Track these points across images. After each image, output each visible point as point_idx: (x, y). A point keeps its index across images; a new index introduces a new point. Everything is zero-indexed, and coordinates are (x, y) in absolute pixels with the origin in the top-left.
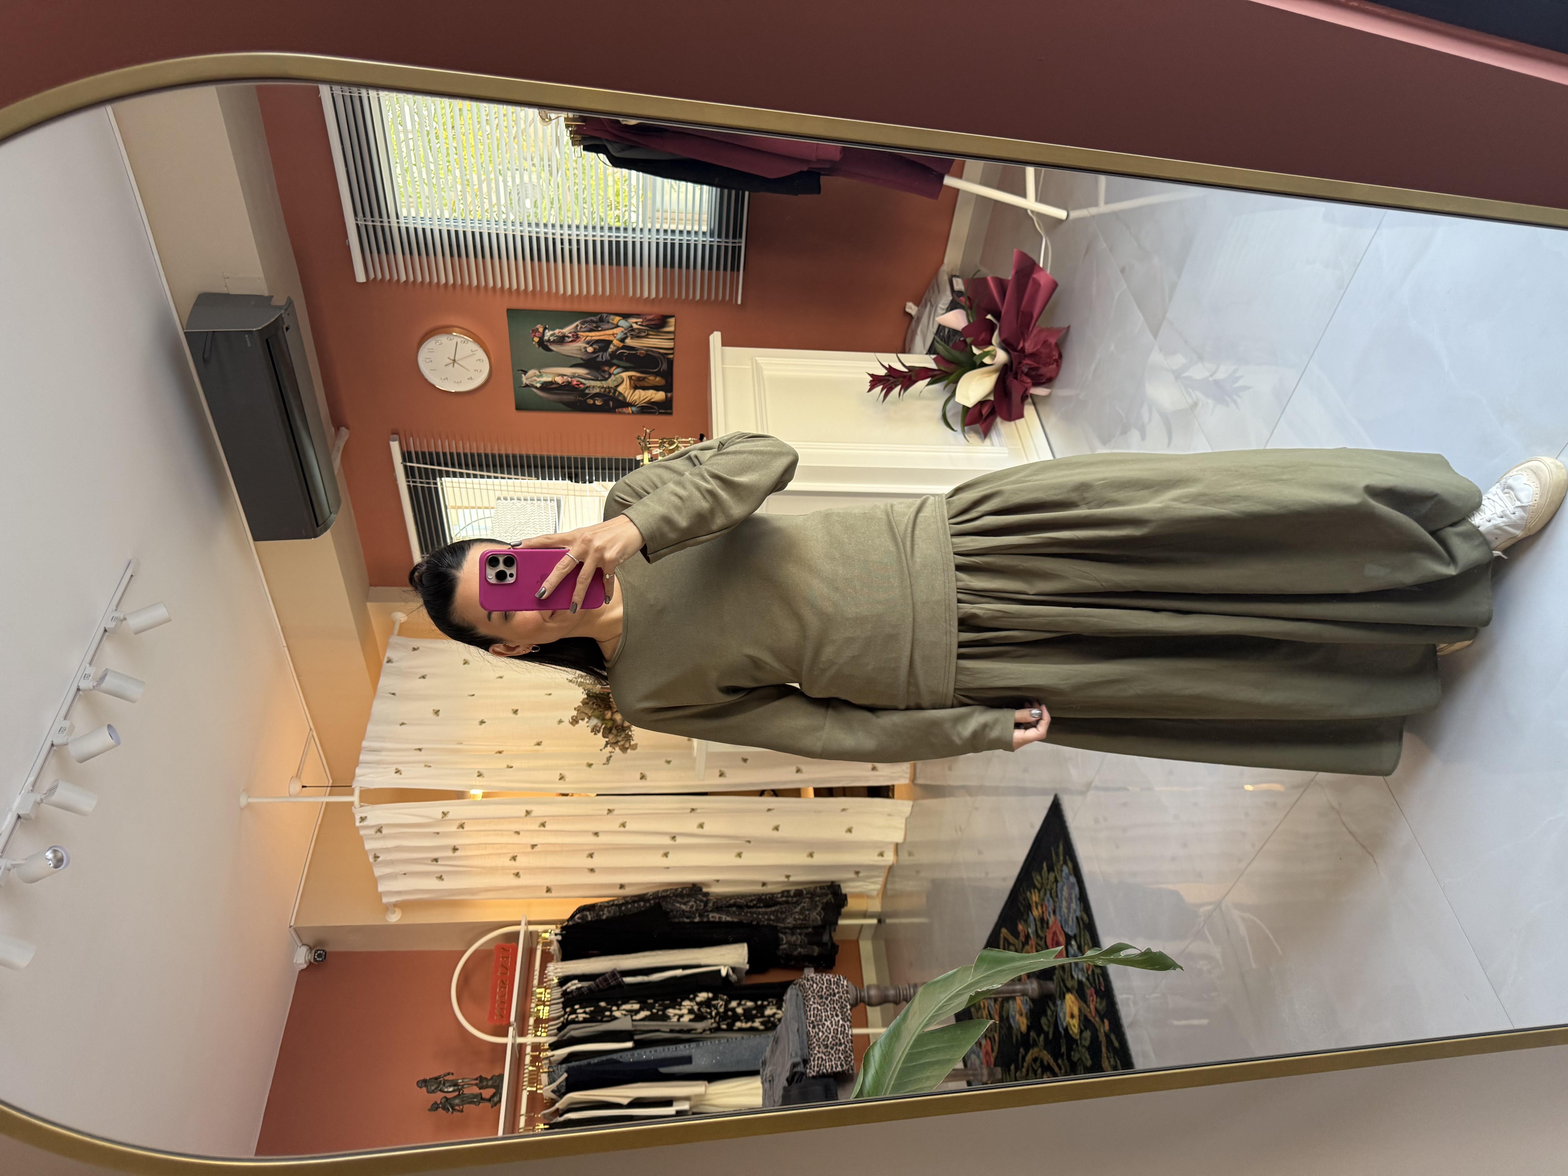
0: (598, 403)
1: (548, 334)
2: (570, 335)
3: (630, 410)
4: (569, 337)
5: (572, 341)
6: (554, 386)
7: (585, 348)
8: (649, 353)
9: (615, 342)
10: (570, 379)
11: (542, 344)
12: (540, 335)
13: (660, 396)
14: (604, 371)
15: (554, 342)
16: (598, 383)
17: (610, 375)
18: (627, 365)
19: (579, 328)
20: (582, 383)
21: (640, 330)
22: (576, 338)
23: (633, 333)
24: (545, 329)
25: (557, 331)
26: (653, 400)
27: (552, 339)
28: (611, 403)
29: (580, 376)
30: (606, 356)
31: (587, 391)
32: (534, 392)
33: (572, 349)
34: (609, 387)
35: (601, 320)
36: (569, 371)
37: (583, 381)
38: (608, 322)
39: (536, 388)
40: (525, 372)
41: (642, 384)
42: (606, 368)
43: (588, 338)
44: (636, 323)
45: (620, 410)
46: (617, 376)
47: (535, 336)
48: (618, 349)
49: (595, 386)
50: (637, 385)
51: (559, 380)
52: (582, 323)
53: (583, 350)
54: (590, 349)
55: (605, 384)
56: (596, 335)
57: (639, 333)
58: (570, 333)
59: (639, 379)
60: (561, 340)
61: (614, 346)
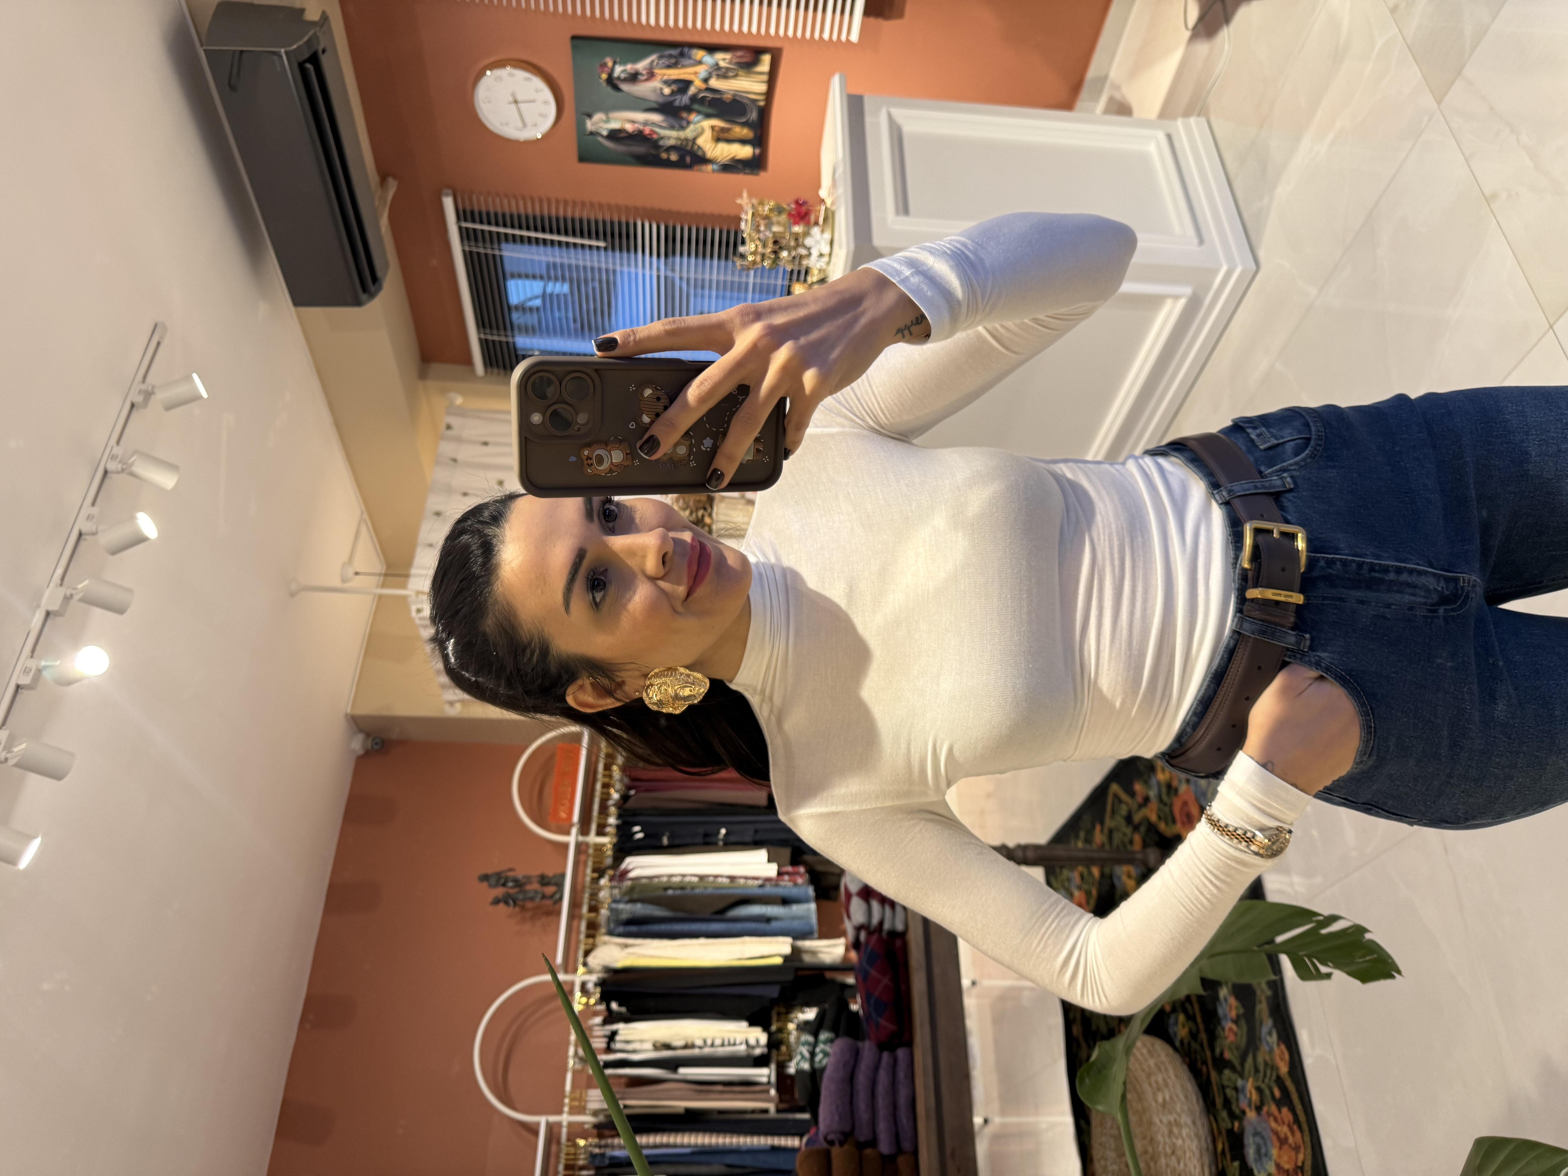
0: (674, 157)
1: (618, 70)
2: (644, 72)
3: (710, 167)
4: (642, 74)
5: (647, 80)
6: (623, 135)
7: (661, 89)
8: (737, 98)
9: (698, 83)
10: (641, 127)
11: (612, 82)
12: (610, 71)
13: (746, 152)
14: (682, 119)
15: (625, 80)
16: (674, 133)
17: (689, 123)
18: (710, 111)
19: (655, 63)
20: (655, 132)
21: (728, 69)
22: (651, 75)
23: (719, 73)
24: (615, 63)
25: (629, 67)
26: (738, 157)
27: (623, 76)
28: (688, 159)
29: (654, 124)
30: (685, 100)
31: (661, 143)
32: (600, 143)
33: (646, 89)
34: (686, 140)
35: (682, 55)
36: (641, 116)
37: (657, 130)
38: (690, 58)
39: (602, 136)
40: (590, 116)
41: (726, 135)
42: (685, 115)
43: (665, 78)
44: (724, 59)
45: (699, 167)
46: (698, 125)
47: (602, 72)
48: (700, 91)
49: (671, 136)
50: (720, 137)
51: (629, 127)
52: (661, 57)
53: (659, 92)
54: (667, 91)
55: (682, 134)
56: (675, 74)
57: (726, 73)
58: (646, 69)
59: (723, 130)
60: (634, 77)
61: (696, 88)
